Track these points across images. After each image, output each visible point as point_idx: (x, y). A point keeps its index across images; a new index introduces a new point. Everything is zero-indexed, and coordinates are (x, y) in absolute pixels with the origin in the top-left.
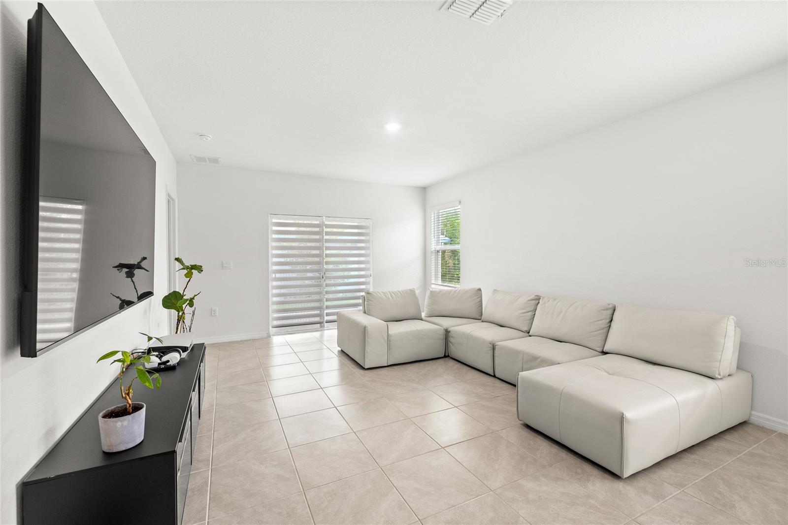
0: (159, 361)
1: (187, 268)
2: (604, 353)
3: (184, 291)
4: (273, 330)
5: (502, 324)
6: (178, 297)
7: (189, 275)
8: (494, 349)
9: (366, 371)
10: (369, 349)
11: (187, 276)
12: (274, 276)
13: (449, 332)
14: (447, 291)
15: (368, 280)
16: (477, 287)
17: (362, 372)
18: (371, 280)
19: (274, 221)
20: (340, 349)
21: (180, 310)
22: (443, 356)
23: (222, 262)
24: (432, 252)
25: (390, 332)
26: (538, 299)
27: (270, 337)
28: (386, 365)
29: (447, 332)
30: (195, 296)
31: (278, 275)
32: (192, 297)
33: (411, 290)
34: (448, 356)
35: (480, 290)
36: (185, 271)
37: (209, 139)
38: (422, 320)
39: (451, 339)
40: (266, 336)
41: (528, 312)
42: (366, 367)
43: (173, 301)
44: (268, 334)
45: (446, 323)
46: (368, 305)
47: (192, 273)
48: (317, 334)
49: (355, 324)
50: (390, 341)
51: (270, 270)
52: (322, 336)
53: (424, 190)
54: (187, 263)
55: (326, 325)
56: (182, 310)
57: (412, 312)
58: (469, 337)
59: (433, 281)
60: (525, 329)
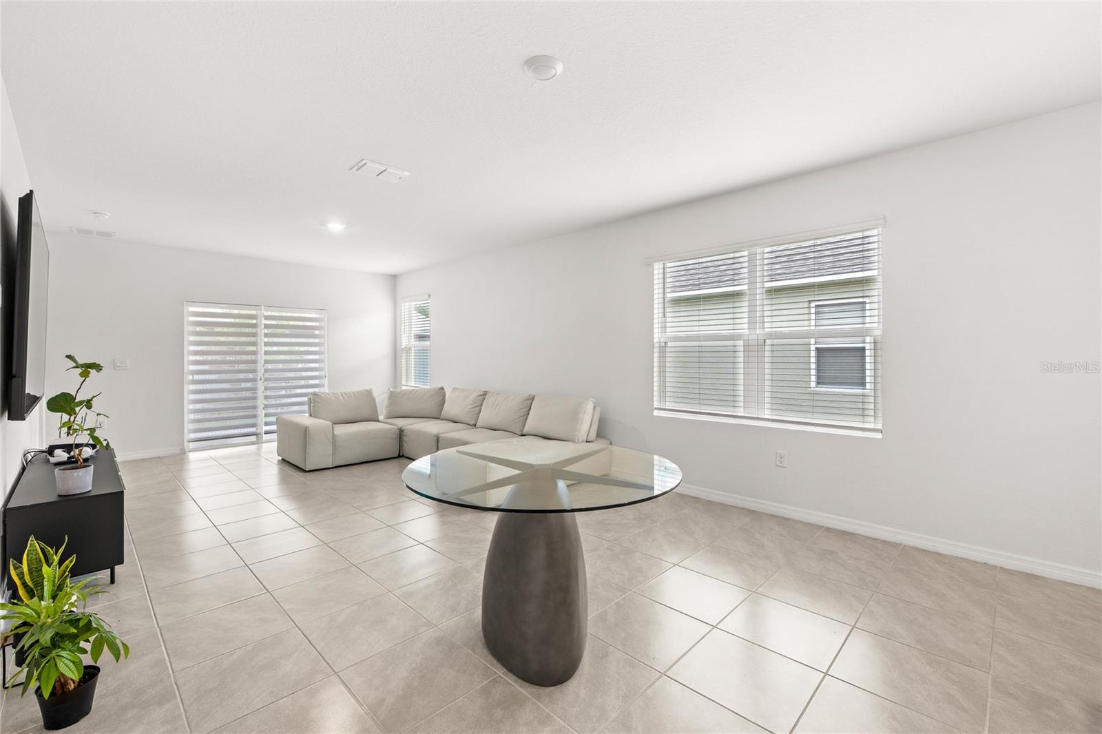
0: (68, 455)
1: (81, 366)
2: (523, 435)
3: (77, 392)
4: (189, 445)
5: (455, 420)
6: (69, 400)
7: (85, 375)
8: (438, 441)
9: (308, 473)
10: (311, 450)
11: (81, 375)
12: (191, 377)
13: (403, 431)
14: (409, 390)
15: (322, 381)
16: (440, 386)
17: (302, 474)
18: (326, 381)
19: (192, 309)
20: (281, 458)
21: (72, 413)
22: (397, 455)
23: (114, 360)
24: (402, 350)
25: (335, 433)
26: (485, 394)
27: (185, 453)
28: (331, 466)
29: (401, 431)
30: (94, 397)
31: (197, 377)
32: (89, 398)
33: (367, 391)
34: (403, 456)
35: (442, 388)
36: (80, 370)
37: (106, 217)
38: (378, 421)
39: (405, 438)
40: (178, 452)
41: (476, 407)
42: (307, 470)
43: (62, 403)
44: (181, 449)
45: (401, 423)
46: (314, 406)
47: (89, 372)
48: (253, 447)
49: (296, 426)
50: (335, 441)
51: (185, 371)
52: (259, 449)
53: (394, 278)
54: (81, 362)
55: (265, 437)
56: (75, 413)
57: (366, 413)
58: (420, 433)
59: (404, 383)
60: (473, 423)
